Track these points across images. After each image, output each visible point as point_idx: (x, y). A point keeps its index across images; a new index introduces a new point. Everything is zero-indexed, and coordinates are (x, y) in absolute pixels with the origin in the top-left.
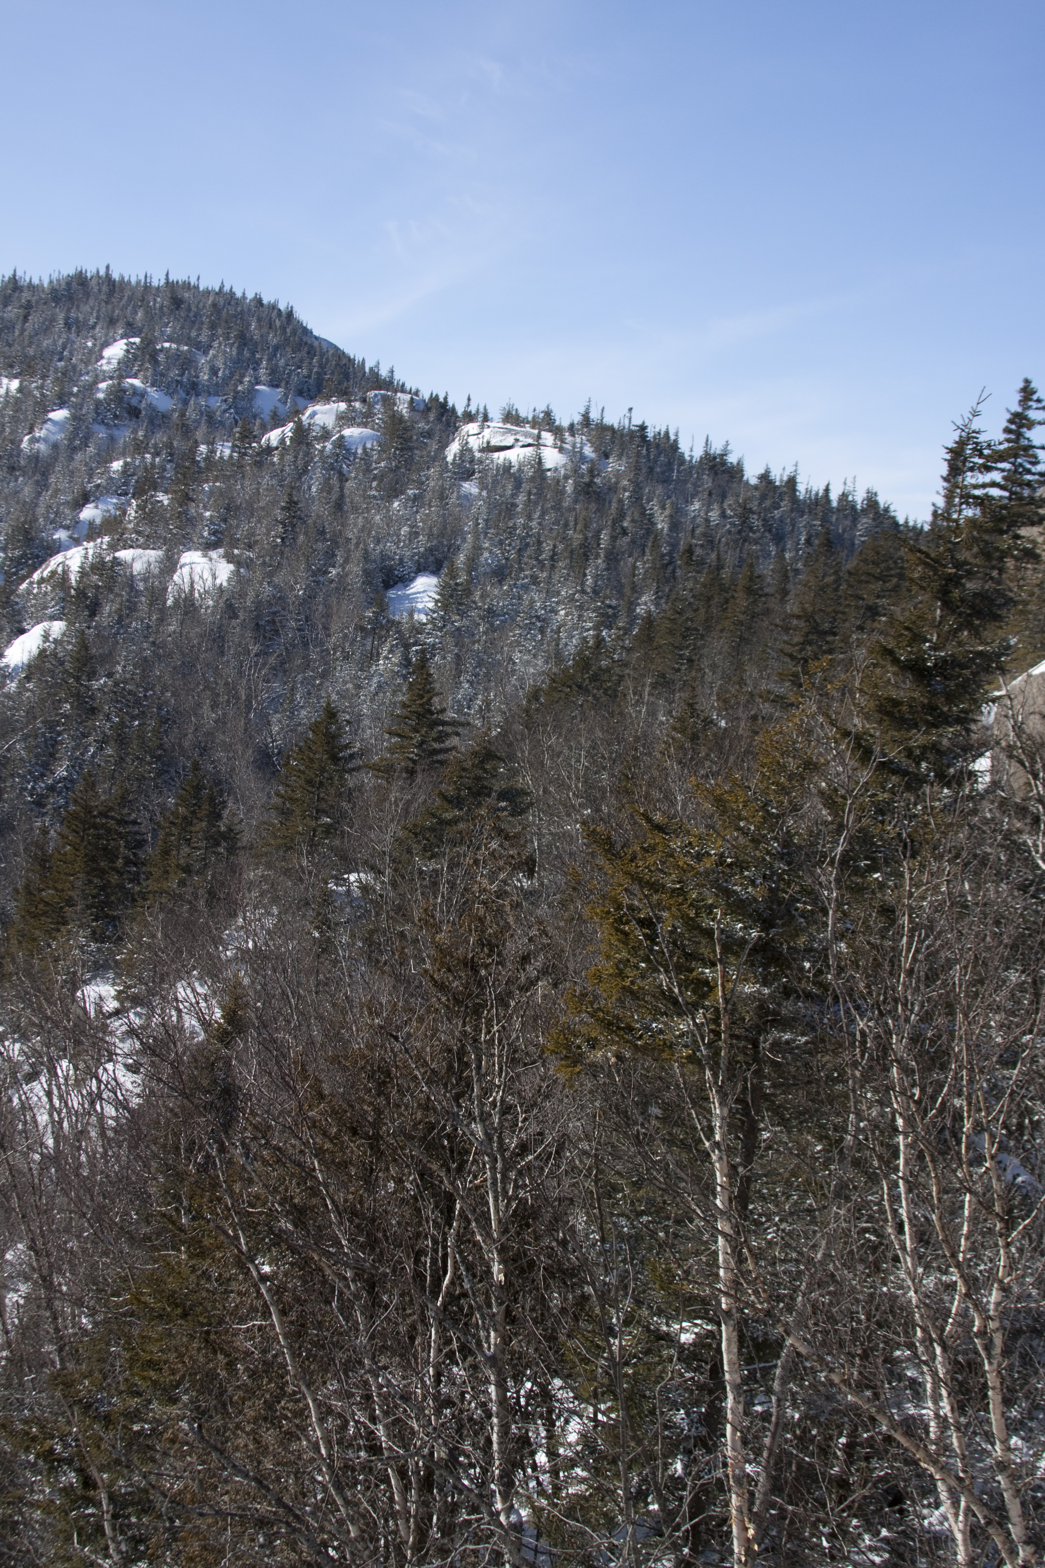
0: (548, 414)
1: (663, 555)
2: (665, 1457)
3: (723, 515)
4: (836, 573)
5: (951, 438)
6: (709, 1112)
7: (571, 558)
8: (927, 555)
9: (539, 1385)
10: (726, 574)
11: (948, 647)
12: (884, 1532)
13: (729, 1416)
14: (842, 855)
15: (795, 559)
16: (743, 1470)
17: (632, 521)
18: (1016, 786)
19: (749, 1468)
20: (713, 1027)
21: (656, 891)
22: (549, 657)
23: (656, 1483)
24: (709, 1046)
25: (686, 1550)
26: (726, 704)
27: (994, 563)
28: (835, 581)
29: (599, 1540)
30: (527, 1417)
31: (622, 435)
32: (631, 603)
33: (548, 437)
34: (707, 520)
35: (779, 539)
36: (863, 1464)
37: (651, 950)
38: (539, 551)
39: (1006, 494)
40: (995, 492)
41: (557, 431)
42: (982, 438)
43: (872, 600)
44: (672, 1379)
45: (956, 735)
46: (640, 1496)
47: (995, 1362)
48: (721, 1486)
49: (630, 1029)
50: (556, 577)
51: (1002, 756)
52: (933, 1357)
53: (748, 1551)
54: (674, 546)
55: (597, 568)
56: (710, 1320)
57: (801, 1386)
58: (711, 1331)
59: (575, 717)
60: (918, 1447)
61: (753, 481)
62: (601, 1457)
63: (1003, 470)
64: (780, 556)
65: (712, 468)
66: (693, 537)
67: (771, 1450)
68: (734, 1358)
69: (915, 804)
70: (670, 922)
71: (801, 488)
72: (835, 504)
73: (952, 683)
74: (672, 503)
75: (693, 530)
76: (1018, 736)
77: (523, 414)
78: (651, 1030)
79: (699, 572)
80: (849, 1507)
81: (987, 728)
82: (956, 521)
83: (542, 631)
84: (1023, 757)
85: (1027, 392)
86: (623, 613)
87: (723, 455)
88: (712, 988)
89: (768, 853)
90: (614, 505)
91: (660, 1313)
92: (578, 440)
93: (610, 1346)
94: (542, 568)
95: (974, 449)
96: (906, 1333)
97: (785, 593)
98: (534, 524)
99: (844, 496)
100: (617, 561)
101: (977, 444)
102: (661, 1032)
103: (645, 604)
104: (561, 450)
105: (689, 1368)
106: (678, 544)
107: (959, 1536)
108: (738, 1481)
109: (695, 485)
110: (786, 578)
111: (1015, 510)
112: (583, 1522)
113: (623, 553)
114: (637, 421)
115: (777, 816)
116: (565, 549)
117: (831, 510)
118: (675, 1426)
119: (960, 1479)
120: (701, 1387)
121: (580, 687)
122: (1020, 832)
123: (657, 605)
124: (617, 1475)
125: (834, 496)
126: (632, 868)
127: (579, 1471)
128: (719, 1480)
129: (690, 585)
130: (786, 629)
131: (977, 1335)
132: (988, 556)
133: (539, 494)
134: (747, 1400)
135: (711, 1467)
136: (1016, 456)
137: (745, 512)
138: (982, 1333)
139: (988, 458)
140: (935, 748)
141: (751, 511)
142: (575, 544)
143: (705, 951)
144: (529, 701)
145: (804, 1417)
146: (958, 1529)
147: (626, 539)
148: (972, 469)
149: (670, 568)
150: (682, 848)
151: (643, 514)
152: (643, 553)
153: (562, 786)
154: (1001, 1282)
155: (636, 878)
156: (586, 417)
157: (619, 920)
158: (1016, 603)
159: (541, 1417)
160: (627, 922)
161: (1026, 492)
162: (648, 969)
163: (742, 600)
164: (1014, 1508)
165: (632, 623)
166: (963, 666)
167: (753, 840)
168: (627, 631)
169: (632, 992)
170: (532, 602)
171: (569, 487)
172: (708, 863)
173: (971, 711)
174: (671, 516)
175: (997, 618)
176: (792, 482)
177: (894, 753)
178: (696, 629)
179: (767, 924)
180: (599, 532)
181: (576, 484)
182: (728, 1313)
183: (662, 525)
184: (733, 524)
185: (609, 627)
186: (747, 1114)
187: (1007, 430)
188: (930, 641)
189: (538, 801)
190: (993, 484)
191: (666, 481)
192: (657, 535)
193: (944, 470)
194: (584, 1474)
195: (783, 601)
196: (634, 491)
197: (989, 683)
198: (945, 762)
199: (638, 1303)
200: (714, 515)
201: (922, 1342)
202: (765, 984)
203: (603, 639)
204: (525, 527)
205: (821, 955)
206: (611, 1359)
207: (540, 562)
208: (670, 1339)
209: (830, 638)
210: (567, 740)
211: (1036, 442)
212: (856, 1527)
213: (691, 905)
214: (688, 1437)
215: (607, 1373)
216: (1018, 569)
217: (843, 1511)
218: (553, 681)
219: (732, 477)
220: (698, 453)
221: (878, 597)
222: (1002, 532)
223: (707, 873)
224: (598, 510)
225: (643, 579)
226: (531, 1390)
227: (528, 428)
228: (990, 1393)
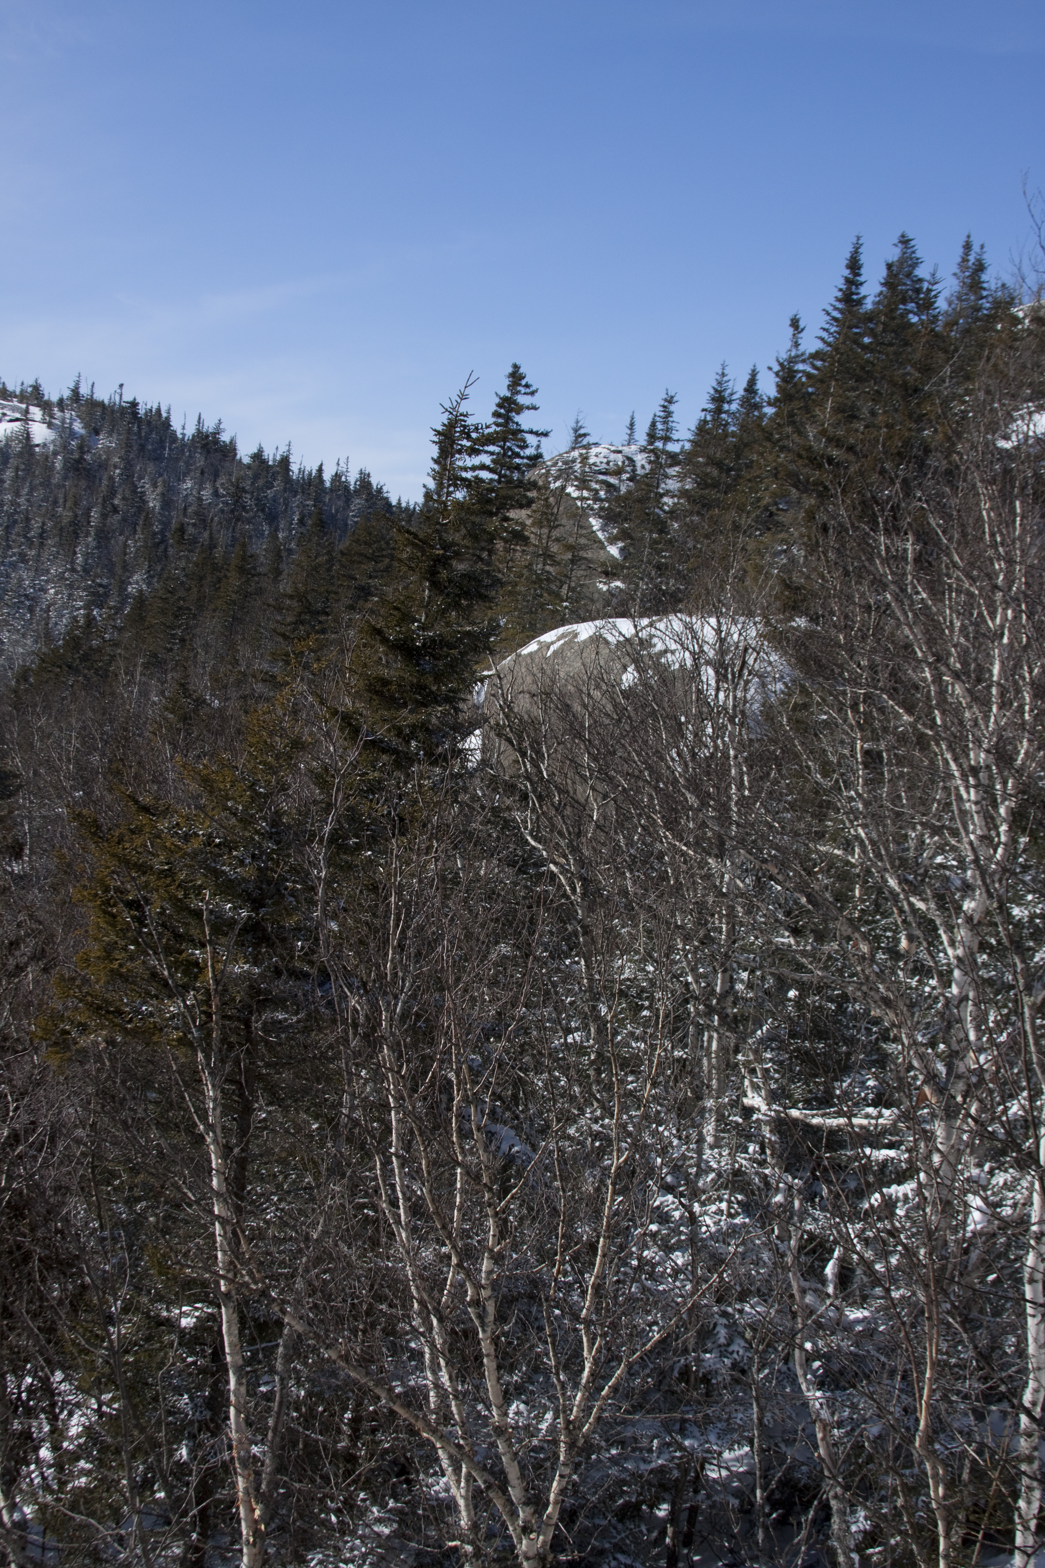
0: (36, 388)
1: (155, 534)
2: (170, 1443)
3: (216, 494)
4: (329, 553)
5: (440, 420)
6: (203, 1093)
7: (61, 536)
8: (416, 536)
9: (41, 1379)
10: (218, 553)
11: (436, 627)
12: (391, 1504)
13: (232, 1398)
14: (330, 833)
15: (288, 539)
16: (248, 1451)
17: (124, 499)
18: (506, 763)
19: (255, 1449)
20: (204, 1008)
21: (144, 873)
22: (39, 637)
23: (161, 1470)
24: (201, 1028)
25: (194, 1536)
26: (219, 685)
27: (483, 544)
28: (328, 561)
29: (105, 1531)
30: (30, 1413)
31: (113, 412)
32: (123, 582)
33: (36, 412)
34: (200, 499)
35: (272, 519)
36: (368, 1438)
37: (140, 933)
38: (28, 528)
39: (496, 477)
40: (485, 475)
41: (46, 406)
42: (470, 421)
43: (363, 581)
44: (173, 1364)
45: (445, 714)
46: (147, 1485)
47: (489, 1330)
48: (227, 1468)
49: (119, 1012)
50: (45, 555)
51: (492, 734)
52: (430, 1328)
53: (256, 1532)
54: (166, 525)
55: (87, 546)
56: (211, 1303)
57: (305, 1364)
58: (211, 1314)
59: (64, 699)
60: (417, 1417)
61: (246, 460)
62: (104, 1449)
63: (492, 453)
64: (274, 536)
65: (204, 446)
66: (185, 515)
67: (275, 1430)
68: (236, 1340)
69: (406, 783)
70: (159, 903)
71: (294, 468)
72: (328, 484)
73: (441, 663)
74: (164, 482)
75: (185, 509)
76: (507, 716)
77: (10, 387)
78: (141, 1013)
79: (190, 551)
80: (354, 1482)
81: (476, 707)
82: (445, 503)
83: (31, 610)
84: (510, 735)
85: (516, 377)
86: (114, 592)
87: (217, 432)
88: (202, 969)
89: (257, 832)
90: (105, 482)
91: (160, 1298)
92: (68, 416)
93: (109, 1335)
94: (31, 545)
95: (462, 432)
96: (404, 1307)
97: (278, 572)
98: (22, 500)
99: (337, 477)
100: (108, 539)
101: (465, 427)
102: (151, 1014)
103: (137, 583)
104: (50, 425)
105: (192, 1353)
106: (170, 523)
107: (461, 1502)
108: (244, 1464)
109: (188, 464)
110: (278, 556)
111: (503, 493)
112: (88, 1515)
113: (114, 531)
114: (128, 397)
115: (266, 796)
116: (55, 526)
117: (324, 490)
118: (180, 1411)
119: (459, 1446)
120: (203, 1371)
121: (70, 667)
122: (509, 809)
123: (149, 584)
124: (121, 1465)
125: (327, 476)
126: (119, 850)
127: (82, 1464)
128: (224, 1463)
129: (183, 564)
130: (279, 609)
131: (470, 1304)
132: (475, 538)
133: (28, 470)
134: (251, 1382)
135: (215, 1451)
136: (505, 440)
137: (238, 491)
138: (476, 1303)
139: (475, 441)
140: (424, 726)
141: (244, 490)
142: (65, 521)
143: (194, 932)
144: (18, 681)
145: (309, 1394)
146: (460, 1495)
147: (118, 517)
148: (460, 452)
149: (162, 547)
150: (169, 829)
151: (134, 492)
152: (135, 532)
153: (52, 768)
154: (491, 1250)
155: (125, 861)
156: (76, 392)
157: (107, 903)
158: (502, 584)
159: (43, 1410)
160: (115, 905)
161: (516, 476)
162: (137, 951)
163: (235, 581)
164: (513, 1472)
165: (123, 602)
166: (450, 646)
167: (241, 820)
168: (118, 610)
169: (121, 975)
170: (21, 580)
171: (58, 463)
172: (195, 844)
173: (460, 690)
174: (163, 494)
175: (484, 598)
176: (285, 462)
177: (381, 732)
178: (189, 609)
179: (257, 904)
180: (89, 510)
181: (66, 461)
182: (227, 1295)
183: (153, 502)
184: (226, 503)
185: (101, 607)
186: (241, 1095)
187: (496, 414)
188: (419, 621)
189: (28, 783)
190: (483, 467)
191: (158, 459)
192: (149, 512)
193: (435, 451)
194: (88, 1466)
195: (276, 580)
196: (125, 468)
197: (477, 663)
198: (434, 740)
199: (138, 1289)
200: (206, 494)
201: (419, 1314)
202: (255, 963)
203: (94, 618)
204: (13, 503)
205: (311, 934)
206: (110, 1348)
207: (29, 539)
208: (171, 1324)
209: (323, 618)
210: (57, 721)
211: (525, 427)
212: (364, 1500)
213: (179, 886)
214: (192, 1422)
215: (107, 1362)
216: (507, 550)
217: (349, 1485)
218: (43, 661)
219: (225, 456)
220: (190, 431)
221: (370, 577)
222: (491, 514)
223: (195, 855)
224: (88, 487)
225: (135, 558)
226: (32, 1384)
227: (15, 403)
228: (485, 1360)
